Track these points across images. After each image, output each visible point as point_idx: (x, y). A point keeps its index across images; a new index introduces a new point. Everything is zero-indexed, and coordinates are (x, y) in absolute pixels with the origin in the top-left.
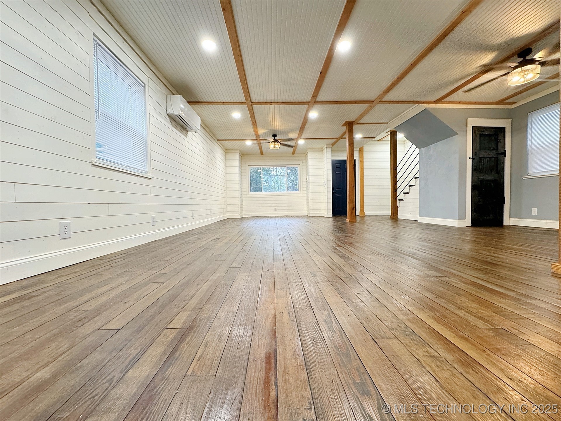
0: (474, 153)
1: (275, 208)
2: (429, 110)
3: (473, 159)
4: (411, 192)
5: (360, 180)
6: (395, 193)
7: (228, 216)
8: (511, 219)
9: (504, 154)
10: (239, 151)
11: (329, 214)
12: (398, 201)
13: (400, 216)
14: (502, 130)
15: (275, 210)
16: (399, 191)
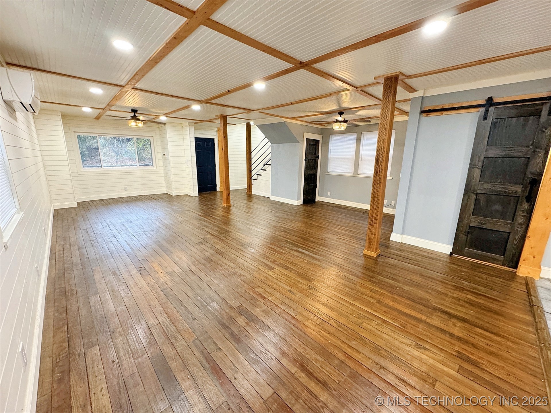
0: (306, 157)
2: (286, 123)
3: (305, 160)
4: (263, 175)
5: (219, 158)
6: (250, 173)
8: (319, 197)
9: (318, 157)
10: (60, 114)
11: (195, 193)
12: (252, 180)
13: (254, 192)
14: (317, 141)
15: (126, 189)
16: (253, 173)
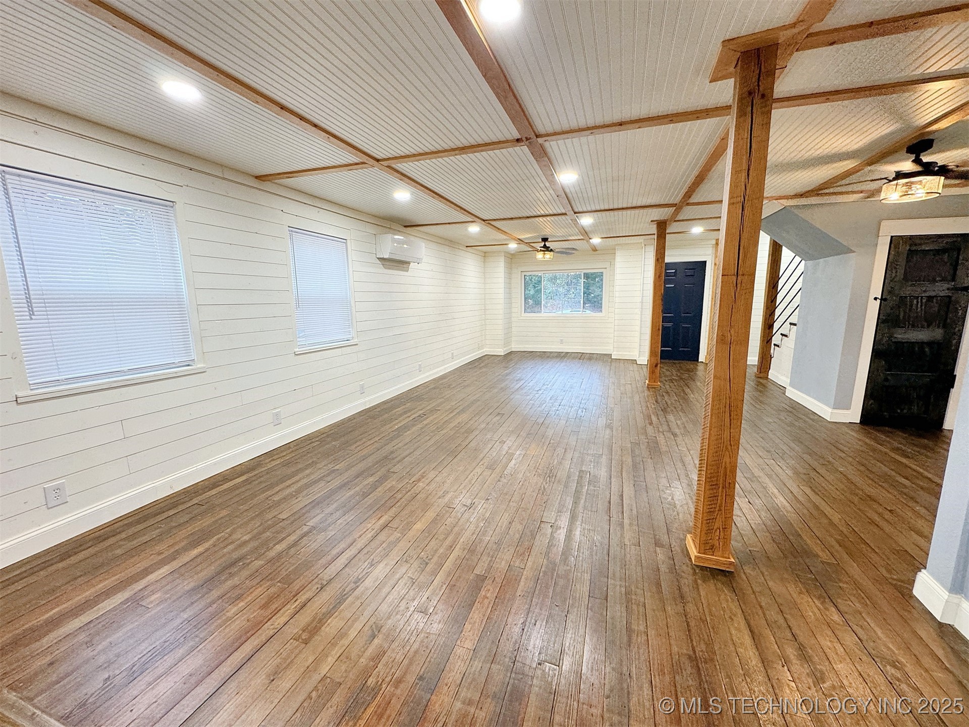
0: (888, 288)
1: (562, 340)
3: (883, 300)
4: (790, 336)
6: (767, 331)
7: (487, 351)
10: (503, 254)
11: (641, 358)
12: (773, 346)
13: (772, 373)
15: (562, 342)
16: (775, 327)
